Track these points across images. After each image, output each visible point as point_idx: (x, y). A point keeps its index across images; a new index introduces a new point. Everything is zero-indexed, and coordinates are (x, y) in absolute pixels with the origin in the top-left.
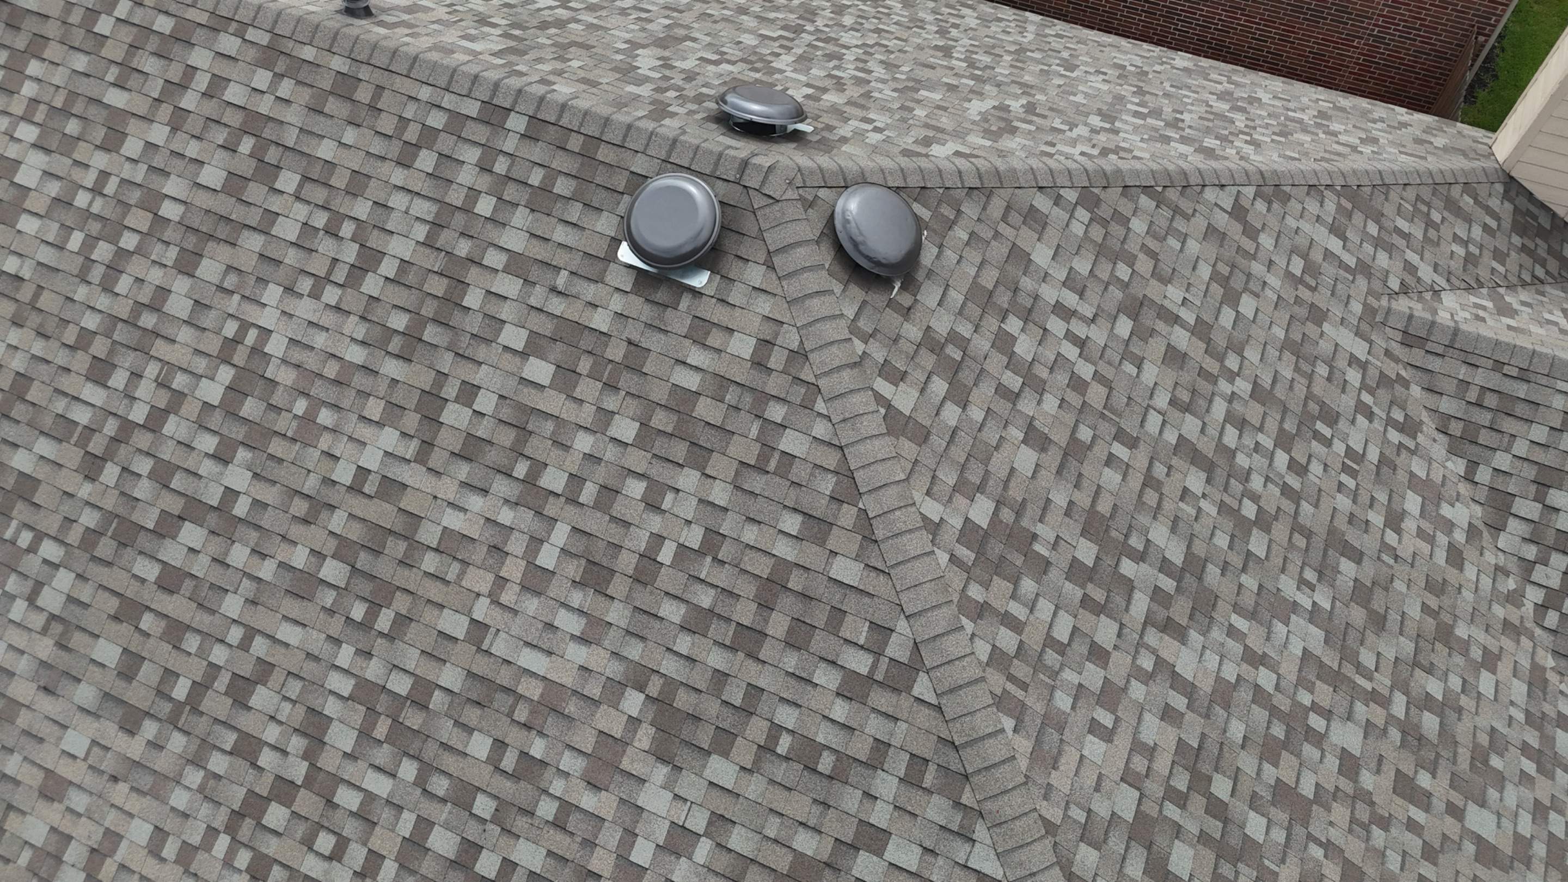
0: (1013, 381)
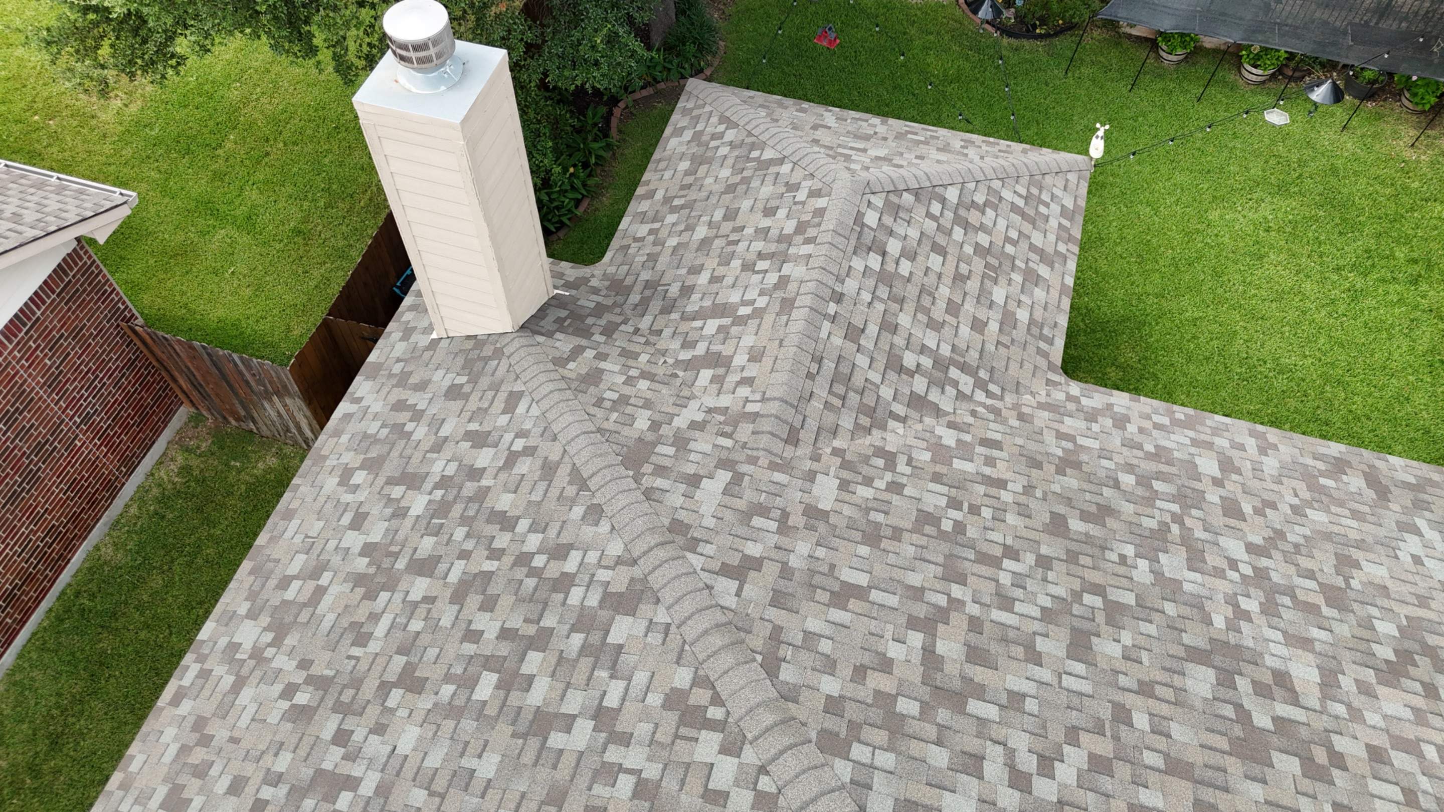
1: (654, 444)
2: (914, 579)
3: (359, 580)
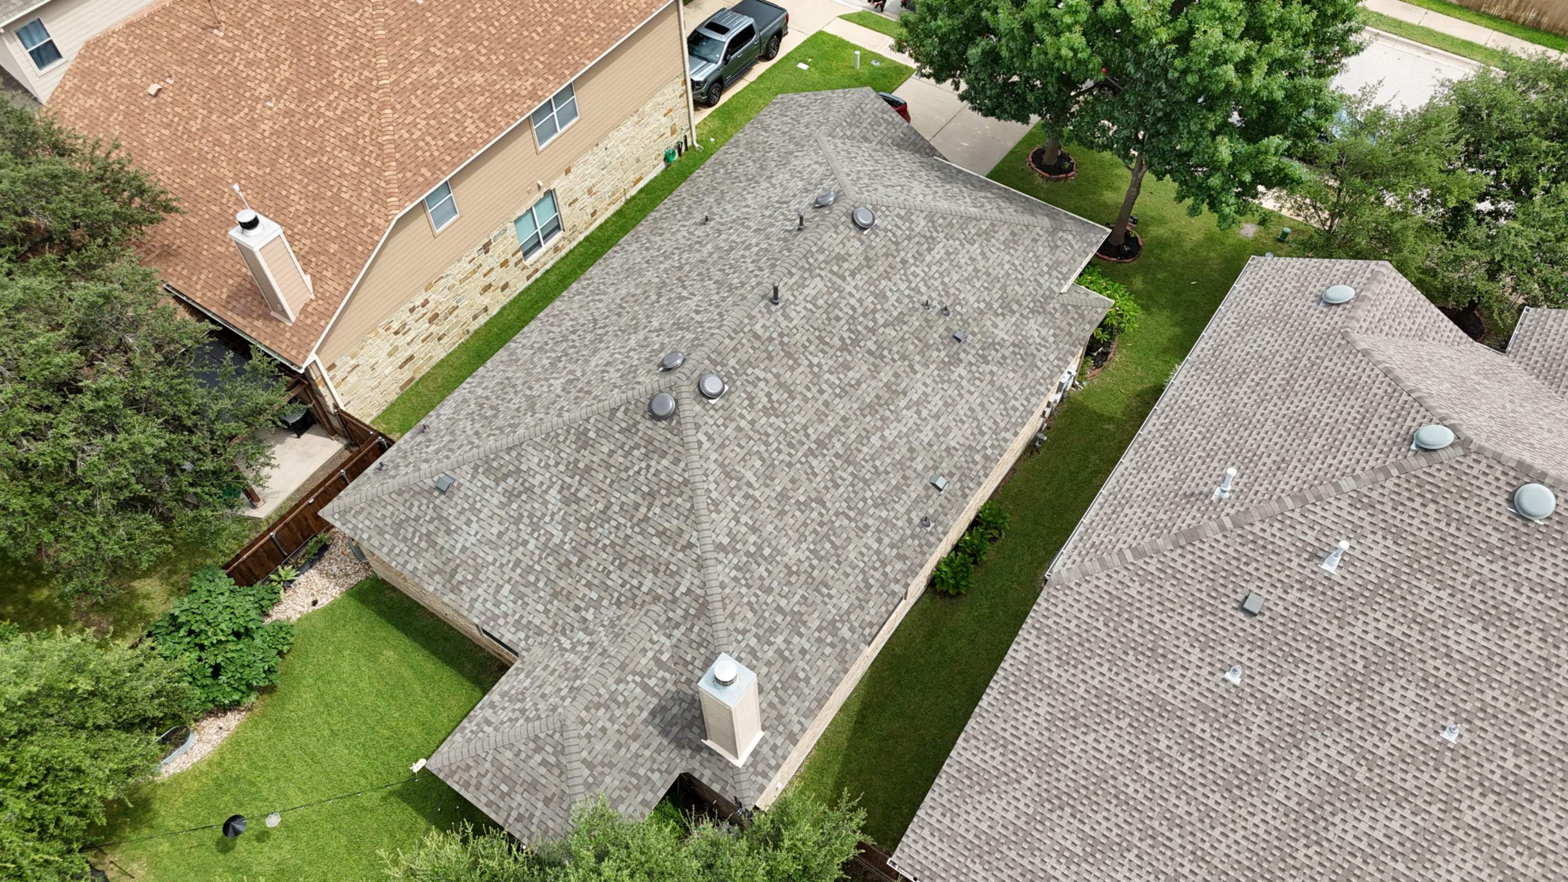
0: (626, 448)
1: (694, 616)
2: (639, 538)
3: (804, 623)
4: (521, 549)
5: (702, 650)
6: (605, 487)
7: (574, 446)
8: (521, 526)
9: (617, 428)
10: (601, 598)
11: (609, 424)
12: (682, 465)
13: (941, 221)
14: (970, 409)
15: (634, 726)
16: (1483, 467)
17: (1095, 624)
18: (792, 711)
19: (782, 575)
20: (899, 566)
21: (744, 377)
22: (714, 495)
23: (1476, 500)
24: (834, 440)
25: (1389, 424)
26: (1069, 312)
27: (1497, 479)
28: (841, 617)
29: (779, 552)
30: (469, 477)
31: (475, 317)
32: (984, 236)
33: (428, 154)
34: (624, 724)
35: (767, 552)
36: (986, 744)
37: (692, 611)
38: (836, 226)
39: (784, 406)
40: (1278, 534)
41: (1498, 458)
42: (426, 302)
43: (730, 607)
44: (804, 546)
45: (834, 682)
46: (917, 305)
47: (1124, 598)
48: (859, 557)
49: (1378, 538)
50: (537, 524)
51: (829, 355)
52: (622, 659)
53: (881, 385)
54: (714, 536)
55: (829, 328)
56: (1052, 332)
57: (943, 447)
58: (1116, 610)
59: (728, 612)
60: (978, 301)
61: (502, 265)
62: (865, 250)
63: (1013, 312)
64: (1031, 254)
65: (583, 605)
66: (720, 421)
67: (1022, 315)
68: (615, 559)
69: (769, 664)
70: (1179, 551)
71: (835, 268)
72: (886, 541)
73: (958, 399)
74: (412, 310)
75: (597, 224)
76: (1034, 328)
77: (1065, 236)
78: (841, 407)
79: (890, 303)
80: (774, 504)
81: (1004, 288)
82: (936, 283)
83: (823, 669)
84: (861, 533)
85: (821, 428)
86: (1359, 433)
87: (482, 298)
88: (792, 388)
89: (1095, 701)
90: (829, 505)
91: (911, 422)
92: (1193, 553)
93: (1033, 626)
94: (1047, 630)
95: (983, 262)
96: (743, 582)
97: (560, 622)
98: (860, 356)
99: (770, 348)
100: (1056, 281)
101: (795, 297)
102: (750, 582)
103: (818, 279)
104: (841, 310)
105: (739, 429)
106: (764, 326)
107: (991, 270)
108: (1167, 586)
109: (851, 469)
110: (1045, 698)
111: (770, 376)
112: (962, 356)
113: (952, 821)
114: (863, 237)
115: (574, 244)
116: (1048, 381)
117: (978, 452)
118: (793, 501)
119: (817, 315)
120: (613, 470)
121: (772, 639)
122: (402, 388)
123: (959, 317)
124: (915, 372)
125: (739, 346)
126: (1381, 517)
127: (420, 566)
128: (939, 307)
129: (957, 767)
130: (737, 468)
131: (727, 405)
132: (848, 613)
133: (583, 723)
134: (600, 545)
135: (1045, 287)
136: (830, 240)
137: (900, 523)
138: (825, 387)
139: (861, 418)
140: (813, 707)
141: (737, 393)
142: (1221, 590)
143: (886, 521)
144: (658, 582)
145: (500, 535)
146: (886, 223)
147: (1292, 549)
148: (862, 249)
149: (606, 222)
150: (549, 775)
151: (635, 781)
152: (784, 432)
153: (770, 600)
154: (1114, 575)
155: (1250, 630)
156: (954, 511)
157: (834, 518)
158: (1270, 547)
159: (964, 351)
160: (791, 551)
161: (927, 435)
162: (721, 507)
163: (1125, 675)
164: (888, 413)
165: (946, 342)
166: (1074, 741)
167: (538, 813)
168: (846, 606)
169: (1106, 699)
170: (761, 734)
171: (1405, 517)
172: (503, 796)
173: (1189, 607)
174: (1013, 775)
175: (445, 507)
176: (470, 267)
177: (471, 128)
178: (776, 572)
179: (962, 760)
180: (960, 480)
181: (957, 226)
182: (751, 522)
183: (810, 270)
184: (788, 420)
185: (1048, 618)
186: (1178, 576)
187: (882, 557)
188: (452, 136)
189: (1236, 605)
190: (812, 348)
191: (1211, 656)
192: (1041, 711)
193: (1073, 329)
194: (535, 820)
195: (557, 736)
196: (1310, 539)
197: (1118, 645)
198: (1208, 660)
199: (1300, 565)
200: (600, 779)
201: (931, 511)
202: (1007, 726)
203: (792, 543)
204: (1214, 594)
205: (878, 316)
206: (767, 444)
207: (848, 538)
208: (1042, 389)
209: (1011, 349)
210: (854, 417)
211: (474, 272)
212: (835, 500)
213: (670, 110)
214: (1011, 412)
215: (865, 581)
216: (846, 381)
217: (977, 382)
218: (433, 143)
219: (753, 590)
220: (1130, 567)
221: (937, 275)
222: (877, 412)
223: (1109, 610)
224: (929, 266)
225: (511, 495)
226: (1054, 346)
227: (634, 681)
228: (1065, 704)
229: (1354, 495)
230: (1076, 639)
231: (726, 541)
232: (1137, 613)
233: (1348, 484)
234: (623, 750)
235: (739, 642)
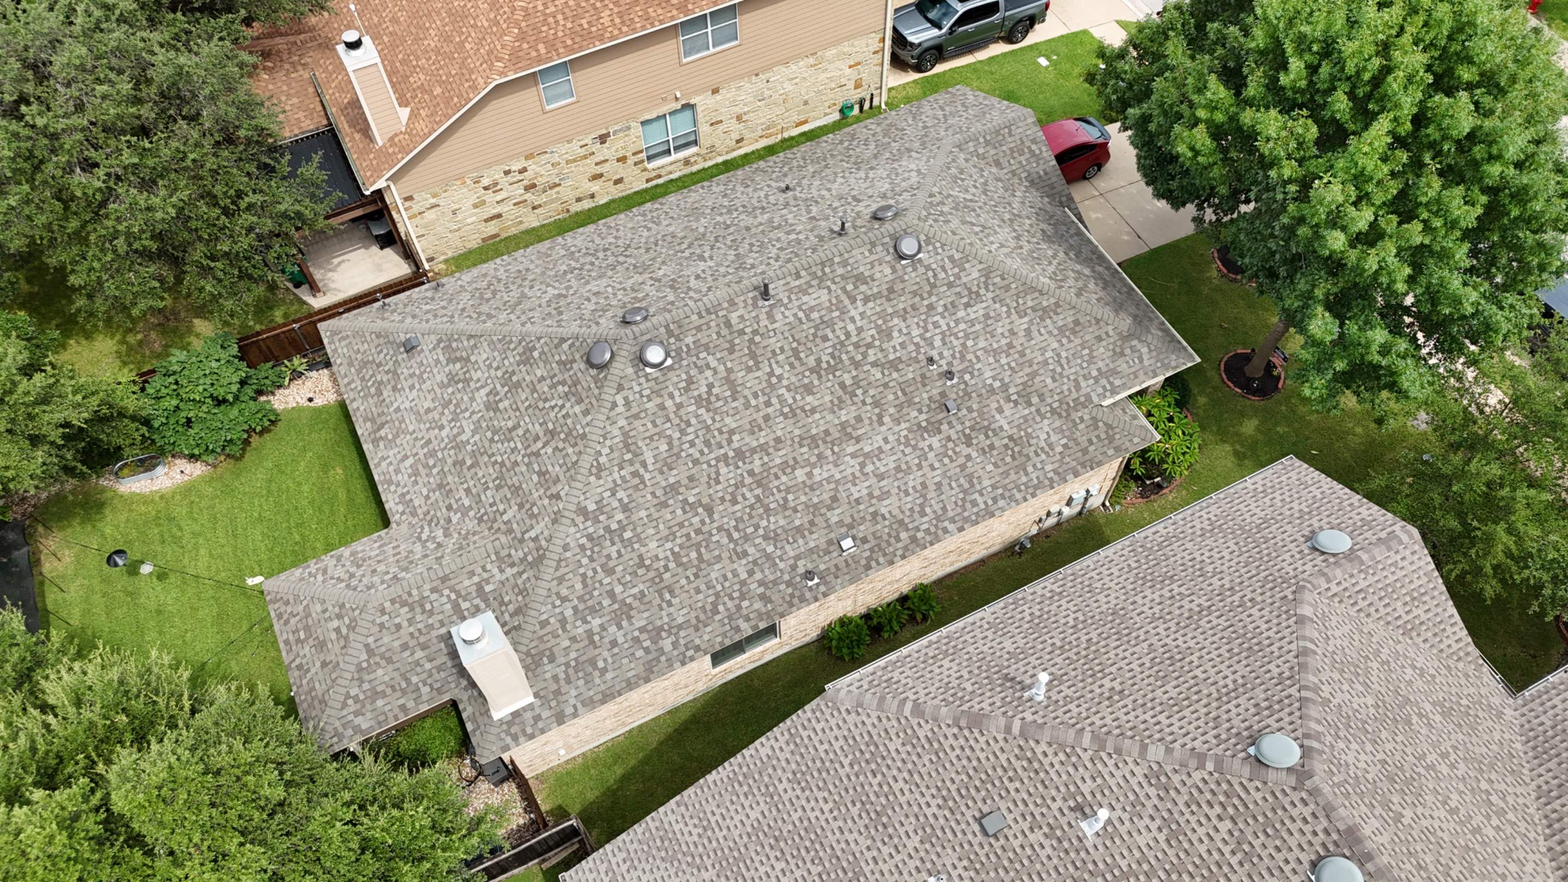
0: (555, 380)
1: (529, 563)
2: (524, 469)
4: (437, 431)
5: (520, 598)
6: (522, 409)
7: (518, 358)
8: (446, 411)
9: (557, 358)
10: (471, 508)
11: (554, 351)
12: (589, 418)
13: (998, 280)
14: (924, 485)
15: (428, 637)
16: (1307, 812)
17: (842, 759)
18: (574, 693)
19: (631, 563)
20: (758, 605)
21: (694, 359)
22: (603, 460)
23: (1278, 843)
24: (756, 456)
25: (1253, 710)
26: (1097, 428)
27: (1315, 833)
28: (671, 628)
29: (639, 540)
30: (431, 346)
31: (579, 200)
32: (1041, 313)
33: (552, 32)
34: (419, 630)
35: (628, 535)
36: (691, 817)
37: (530, 558)
38: (873, 244)
39: (721, 403)
40: (1057, 766)
41: (1329, 811)
42: (523, 170)
43: (563, 571)
44: (669, 545)
45: (630, 685)
46: (921, 357)
47: (881, 748)
48: (721, 580)
49: (1153, 826)
50: (458, 415)
51: (796, 371)
52: (447, 572)
53: (837, 422)
54: (582, 498)
55: (809, 345)
56: (1064, 441)
57: (871, 510)
58: (868, 756)
59: (558, 574)
60: (994, 378)
61: (619, 160)
62: (893, 281)
63: (1030, 404)
64: (1086, 351)
65: (455, 506)
66: (647, 392)
67: (1038, 411)
68: (497, 478)
69: (573, 639)
70: (956, 730)
71: (850, 287)
72: (758, 576)
73: (915, 468)
74: (507, 173)
75: (742, 152)
76: (1044, 430)
77: (1139, 346)
78: (781, 427)
79: (892, 343)
80: (659, 493)
81: (1033, 375)
82: (955, 343)
83: (624, 668)
84: (735, 557)
85: (747, 440)
86: (1215, 704)
87: (591, 184)
88: (739, 389)
89: (802, 833)
90: (716, 516)
91: (849, 471)
92: (967, 740)
93: (789, 730)
94: (798, 740)
95: (1022, 340)
96: (588, 552)
97: (432, 513)
98: (829, 384)
99: (737, 341)
100: (1100, 390)
101: (790, 300)
102: (595, 556)
103: (826, 291)
104: (834, 331)
105: (662, 407)
106: (741, 317)
107: (1028, 351)
108: (926, 760)
109: (758, 491)
110: (762, 804)
111: (721, 368)
112: (945, 427)
113: (628, 871)
114: (898, 267)
115: (710, 163)
116: (1031, 490)
117: (907, 530)
118: (680, 498)
119: (805, 327)
120: (535, 395)
121: (589, 618)
122: (484, 240)
123: (962, 386)
124: (881, 423)
125: (705, 327)
126: (1169, 806)
127: (362, 408)
128: (945, 368)
129: (658, 824)
130: (640, 444)
131: (661, 379)
132: (680, 627)
133: (383, 612)
134: (493, 459)
135: (1083, 391)
136: (860, 257)
137: (782, 565)
138: (774, 400)
139: (797, 446)
140: (596, 698)
141: (678, 372)
142: (973, 791)
143: (768, 557)
144: (518, 517)
145: (428, 411)
146: (932, 260)
147: (1063, 789)
148: (891, 277)
149: (753, 152)
150: (335, 643)
151: (404, 685)
152: (708, 428)
153: (607, 580)
154: (884, 720)
155: (977, 848)
156: (847, 577)
157: (714, 532)
158: (1042, 775)
159: (949, 423)
160: (653, 545)
161: (857, 492)
162: (603, 474)
163: (841, 823)
164: (829, 452)
165: (933, 406)
166: (764, 860)
167: (313, 671)
168: (680, 620)
169: (813, 836)
170: (531, 699)
171: (1193, 819)
172: (298, 641)
173: (934, 791)
174: (698, 860)
175: (403, 365)
176: (583, 152)
177: (606, 21)
178: (626, 557)
179: (665, 820)
180: (872, 550)
181: (1013, 292)
182: (626, 500)
183: (821, 280)
184: (718, 418)
185: (805, 728)
186: (941, 755)
187: (744, 589)
188: (584, 22)
189: (977, 815)
190: (781, 358)
191: (927, 852)
192: (753, 815)
193: (1092, 448)
194: (309, 676)
195: (357, 612)
196: (1085, 789)
197: (851, 791)
198: (922, 854)
199: (1060, 809)
200: (374, 667)
201: (822, 567)
202: (717, 811)
203: (658, 537)
204: (963, 792)
205: (871, 352)
206: (683, 432)
207: (719, 556)
208: (1018, 496)
209: (1006, 441)
210: (789, 442)
211: (585, 157)
212: (724, 516)
213: (858, 64)
214: (968, 505)
215: (715, 605)
216: (801, 404)
217: (946, 460)
218: (562, 22)
219: (594, 565)
220: (903, 721)
221: (961, 335)
222: (818, 447)
223: (862, 752)
224: (957, 322)
225: (452, 379)
226: (1058, 457)
227: (448, 596)
228: (776, 821)
229: (1155, 767)
230: (819, 764)
231: (592, 507)
232: (884, 769)
233: (1156, 752)
234: (407, 653)
235: (555, 607)
